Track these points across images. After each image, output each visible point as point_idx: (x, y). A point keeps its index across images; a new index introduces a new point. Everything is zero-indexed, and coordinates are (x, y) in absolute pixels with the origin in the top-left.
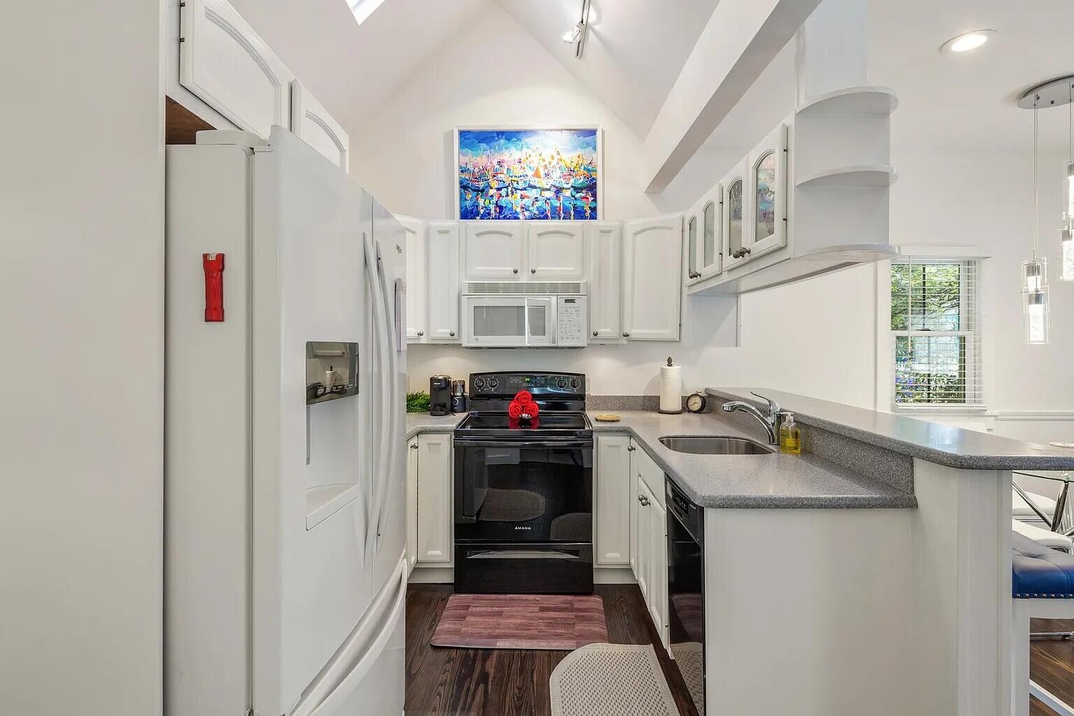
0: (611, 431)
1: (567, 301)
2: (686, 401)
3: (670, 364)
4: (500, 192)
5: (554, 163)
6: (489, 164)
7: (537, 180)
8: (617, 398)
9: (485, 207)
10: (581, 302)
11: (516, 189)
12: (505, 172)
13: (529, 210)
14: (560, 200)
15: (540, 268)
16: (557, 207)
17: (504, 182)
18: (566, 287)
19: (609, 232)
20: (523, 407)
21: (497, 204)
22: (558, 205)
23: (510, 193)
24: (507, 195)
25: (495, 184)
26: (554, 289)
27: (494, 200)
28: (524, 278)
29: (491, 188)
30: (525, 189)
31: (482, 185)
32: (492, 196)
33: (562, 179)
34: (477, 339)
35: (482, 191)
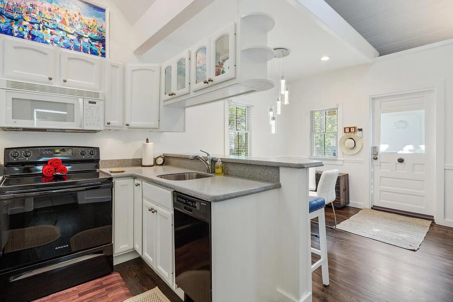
0: (123, 177)
1: (90, 102)
2: (155, 160)
3: (147, 141)
4: (33, 25)
5: (77, 19)
6: (23, 3)
7: (64, 26)
8: (118, 160)
9: (19, 32)
10: (99, 104)
11: (46, 27)
12: (38, 13)
13: (57, 43)
14: (80, 43)
15: (70, 80)
16: (79, 46)
17: (36, 19)
18: (89, 94)
19: (117, 67)
20: (55, 169)
21: (30, 32)
22: (79, 45)
23: (41, 28)
24: (39, 29)
25: (28, 19)
26: (81, 93)
27: (28, 29)
28: (57, 84)
29: (25, 20)
30: (54, 29)
31: (16, 16)
32: (25, 26)
33: (82, 31)
34: (15, 122)
35: (17, 20)
